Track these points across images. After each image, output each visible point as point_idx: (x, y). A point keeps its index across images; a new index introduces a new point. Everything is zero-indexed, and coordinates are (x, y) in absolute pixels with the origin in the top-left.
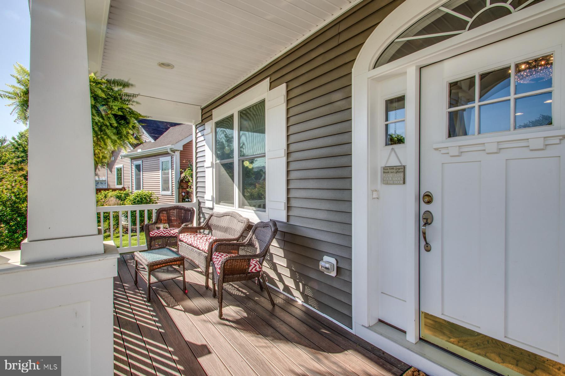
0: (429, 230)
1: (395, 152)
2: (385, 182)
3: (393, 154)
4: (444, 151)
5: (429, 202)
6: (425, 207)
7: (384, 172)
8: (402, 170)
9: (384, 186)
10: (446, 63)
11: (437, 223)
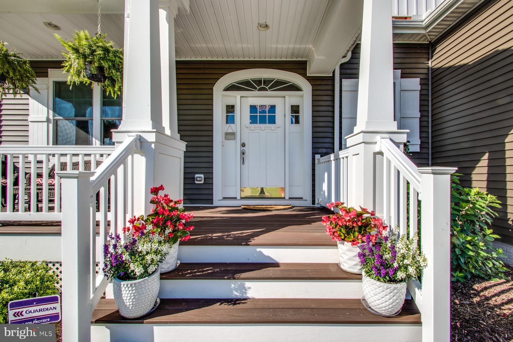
0: (245, 156)
1: (231, 127)
2: (226, 139)
3: (230, 127)
4: (249, 128)
5: (244, 146)
6: (243, 148)
7: (226, 135)
8: (233, 134)
9: (225, 140)
10: (249, 98)
11: (246, 154)
